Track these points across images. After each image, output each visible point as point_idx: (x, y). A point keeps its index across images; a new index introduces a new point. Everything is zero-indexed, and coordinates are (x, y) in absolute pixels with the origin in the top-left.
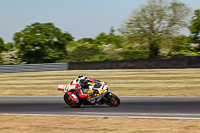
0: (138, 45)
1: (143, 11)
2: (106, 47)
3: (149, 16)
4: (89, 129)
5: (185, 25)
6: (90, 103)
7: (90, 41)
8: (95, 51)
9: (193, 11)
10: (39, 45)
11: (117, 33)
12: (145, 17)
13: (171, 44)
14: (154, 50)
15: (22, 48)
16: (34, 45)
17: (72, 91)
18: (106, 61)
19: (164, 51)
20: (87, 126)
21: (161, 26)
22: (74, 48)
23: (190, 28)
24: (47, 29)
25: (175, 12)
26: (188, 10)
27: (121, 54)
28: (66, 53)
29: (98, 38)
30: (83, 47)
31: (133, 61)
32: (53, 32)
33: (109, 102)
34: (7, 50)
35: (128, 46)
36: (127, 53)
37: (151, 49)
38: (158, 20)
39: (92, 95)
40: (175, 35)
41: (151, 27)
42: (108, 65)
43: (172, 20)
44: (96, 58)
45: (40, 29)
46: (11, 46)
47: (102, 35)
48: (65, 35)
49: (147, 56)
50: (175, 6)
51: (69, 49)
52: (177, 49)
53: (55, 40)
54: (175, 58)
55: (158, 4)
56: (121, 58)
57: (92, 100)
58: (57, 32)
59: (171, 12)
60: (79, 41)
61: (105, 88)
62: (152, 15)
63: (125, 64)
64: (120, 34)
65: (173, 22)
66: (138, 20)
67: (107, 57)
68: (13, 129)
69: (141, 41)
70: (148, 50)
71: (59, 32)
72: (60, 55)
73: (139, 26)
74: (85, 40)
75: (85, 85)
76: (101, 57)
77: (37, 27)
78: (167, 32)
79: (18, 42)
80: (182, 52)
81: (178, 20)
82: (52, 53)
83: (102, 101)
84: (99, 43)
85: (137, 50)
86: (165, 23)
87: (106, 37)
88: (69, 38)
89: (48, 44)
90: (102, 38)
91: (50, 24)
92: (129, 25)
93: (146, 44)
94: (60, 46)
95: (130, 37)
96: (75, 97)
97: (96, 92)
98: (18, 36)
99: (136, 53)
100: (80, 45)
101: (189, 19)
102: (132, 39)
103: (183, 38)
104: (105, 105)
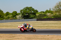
0: (58, 13)
1: (60, 3)
2: (48, 14)
6: (27, 31)
8: (45, 15)
10: (28, 13)
11: (51, 10)
12: (60, 5)
15: (23, 14)
16: (26, 13)
17: (22, 28)
18: (48, 18)
24: (30, 9)
27: (53, 16)
28: (36, 16)
29: (46, 11)
30: (41, 14)
31: (56, 18)
32: (32, 10)
33: (33, 31)
34: (18, 15)
35: (55, 14)
36: (55, 16)
42: (49, 19)
44: (45, 17)
45: (28, 9)
46: (19, 14)
47: (47, 10)
48: (36, 10)
51: (37, 15)
53: (33, 12)
56: (53, 17)
58: (33, 10)
60: (40, 12)
61: (32, 27)
63: (54, 19)
64: (53, 10)
66: (58, 6)
68: (20, 38)
71: (34, 10)
72: (34, 17)
74: (42, 12)
75: (26, 26)
76: (47, 17)
77: (27, 8)
79: (21, 12)
82: (32, 16)
83: (31, 31)
84: (46, 13)
87: (48, 11)
88: (37, 11)
89: (31, 13)
90: (47, 11)
91: (31, 7)
92: (55, 7)
94: (34, 14)
95: (55, 11)
97: (29, 28)
98: (21, 11)
99: (58, 16)
102: (56, 12)
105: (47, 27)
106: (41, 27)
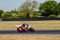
1: (25, 3)
2: (13, 14)
3: (26, 5)
4: (8, 39)
5: (37, 8)
7: (9, 12)
8: (10, 16)
9: (39, 4)
12: (25, 5)
13: (33, 13)
14: (28, 15)
18: (13, 19)
19: (31, 16)
20: (7, 38)
21: (30, 8)
22: (4, 15)
23: (39, 9)
25: (34, 4)
26: (38, 3)
27: (18, 16)
29: (11, 12)
31: (21, 19)
35: (20, 14)
36: (20, 16)
37: (27, 15)
38: (29, 6)
39: (26, 29)
40: (34, 11)
41: (27, 8)
42: (14, 20)
43: (33, 6)
44: (10, 18)
49: (26, 17)
50: (34, 2)
51: (2, 15)
52: (35, 15)
54: (34, 18)
55: (29, 1)
56: (18, 18)
57: (26, 30)
59: (33, 4)
60: (5, 13)
62: (27, 5)
63: (19, 20)
65: (33, 7)
66: (23, 6)
67: (14, 17)
69: (24, 13)
70: (26, 15)
73: (23, 8)
74: (7, 12)
76: (12, 18)
78: (32, 10)
80: (36, 16)
81: (35, 6)
84: (11, 13)
85: (23, 15)
86: (31, 7)
87: (13, 11)
90: (12, 12)
92: (20, 8)
93: (26, 13)
96: (21, 29)
97: (27, 28)
99: (23, 16)
100: (6, 14)
101: (38, 6)
102: (21, 12)
103: (36, 12)
104: (30, 32)
105: (12, 27)
106: (6, 27)
